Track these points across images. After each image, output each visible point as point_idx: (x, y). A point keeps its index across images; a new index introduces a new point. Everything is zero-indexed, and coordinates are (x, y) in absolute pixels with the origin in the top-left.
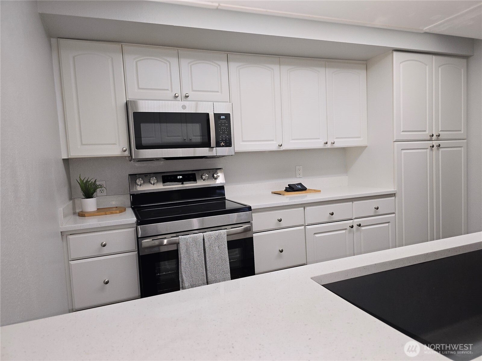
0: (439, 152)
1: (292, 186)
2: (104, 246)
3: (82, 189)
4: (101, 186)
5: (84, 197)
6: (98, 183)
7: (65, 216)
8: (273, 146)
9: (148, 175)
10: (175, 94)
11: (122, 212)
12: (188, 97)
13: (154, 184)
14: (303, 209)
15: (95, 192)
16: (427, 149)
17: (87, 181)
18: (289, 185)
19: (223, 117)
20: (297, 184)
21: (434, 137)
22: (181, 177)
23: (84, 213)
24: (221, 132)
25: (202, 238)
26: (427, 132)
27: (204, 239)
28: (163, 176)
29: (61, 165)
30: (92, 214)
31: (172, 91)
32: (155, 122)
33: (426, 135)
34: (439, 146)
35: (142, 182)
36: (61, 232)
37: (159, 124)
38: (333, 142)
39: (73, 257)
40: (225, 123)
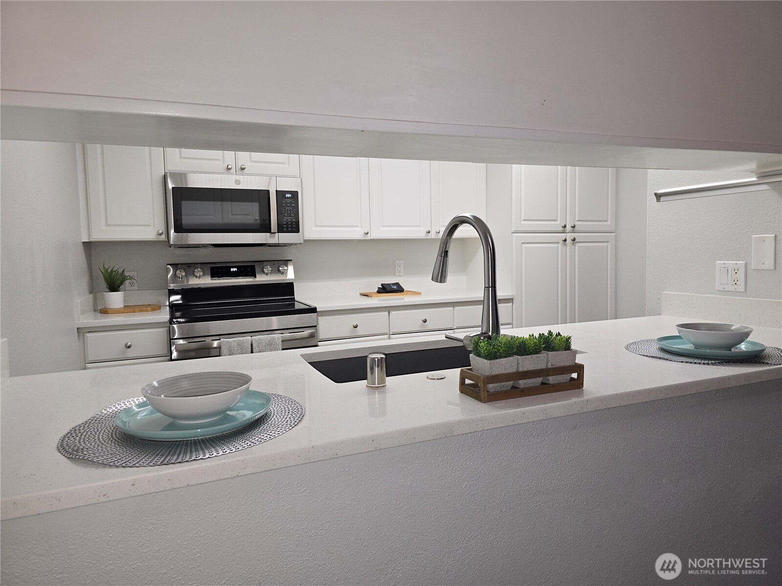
0: (575, 249)
1: (385, 286)
2: (129, 347)
3: (106, 280)
4: (131, 278)
5: (108, 291)
6: (126, 274)
7: (83, 312)
8: (356, 234)
9: (192, 265)
10: (228, 166)
11: (155, 310)
12: (243, 169)
13: (200, 277)
14: (386, 313)
15: (122, 284)
16: (558, 243)
17: (112, 271)
18: (382, 285)
19: (288, 195)
20: (393, 284)
21: (568, 228)
22: (235, 269)
23: (107, 310)
24: (286, 215)
25: (250, 343)
26: (558, 222)
27: (252, 345)
28: (211, 268)
29: (81, 249)
30: (117, 312)
31: (224, 161)
32: (214, 200)
33: (558, 225)
34: (574, 240)
35: (184, 274)
36: (78, 328)
37: (220, 203)
38: (438, 231)
39: (91, 359)
40: (291, 203)
